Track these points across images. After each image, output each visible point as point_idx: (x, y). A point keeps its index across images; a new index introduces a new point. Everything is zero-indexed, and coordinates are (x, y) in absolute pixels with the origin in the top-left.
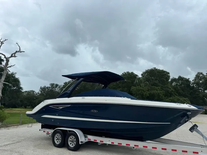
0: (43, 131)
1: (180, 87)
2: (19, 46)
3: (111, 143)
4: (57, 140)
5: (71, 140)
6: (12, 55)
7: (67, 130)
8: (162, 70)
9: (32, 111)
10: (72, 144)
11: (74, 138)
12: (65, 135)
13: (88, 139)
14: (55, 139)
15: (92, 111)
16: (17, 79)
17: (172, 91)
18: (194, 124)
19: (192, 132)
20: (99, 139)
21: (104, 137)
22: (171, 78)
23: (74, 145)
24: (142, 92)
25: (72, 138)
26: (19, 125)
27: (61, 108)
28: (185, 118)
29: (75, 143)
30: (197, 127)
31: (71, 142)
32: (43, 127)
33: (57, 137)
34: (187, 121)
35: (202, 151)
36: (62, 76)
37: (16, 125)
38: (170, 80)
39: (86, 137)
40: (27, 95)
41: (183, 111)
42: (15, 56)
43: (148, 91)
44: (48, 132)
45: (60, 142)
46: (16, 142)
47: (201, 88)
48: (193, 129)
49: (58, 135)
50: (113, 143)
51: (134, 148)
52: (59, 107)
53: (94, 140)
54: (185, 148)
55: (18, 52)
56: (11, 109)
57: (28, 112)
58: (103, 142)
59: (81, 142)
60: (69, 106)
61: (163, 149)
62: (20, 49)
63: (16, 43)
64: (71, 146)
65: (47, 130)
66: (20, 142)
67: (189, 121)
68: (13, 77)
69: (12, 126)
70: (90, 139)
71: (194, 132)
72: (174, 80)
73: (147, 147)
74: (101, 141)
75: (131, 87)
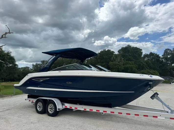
0: (29, 100)
1: (151, 62)
2: (9, 28)
3: (83, 110)
4: (39, 107)
5: (50, 107)
6: (2, 36)
7: (47, 99)
8: (135, 47)
9: (19, 84)
10: (51, 111)
11: (52, 106)
12: (46, 103)
13: (65, 107)
14: (38, 107)
15: (67, 83)
16: (12, 57)
17: (144, 65)
18: (155, 92)
19: (153, 99)
20: (73, 107)
21: (78, 105)
22: (143, 54)
23: (53, 112)
24: (118, 66)
25: (51, 106)
26: (13, 96)
27: (42, 80)
28: (148, 87)
29: (54, 110)
30: (158, 94)
31: (50, 109)
32: (29, 97)
33: (39, 105)
34: (150, 90)
35: (160, 116)
36: (42, 52)
37: (10, 96)
38: (142, 56)
39: (63, 105)
40: (23, 70)
41: (145, 81)
42: (5, 37)
43: (123, 65)
44: (32, 101)
45: (42, 109)
46: (6, 109)
47: (169, 62)
48: (154, 97)
49: (39, 104)
50: (86, 109)
51: (103, 113)
52: (40, 80)
53: (70, 107)
54: (146, 113)
55: (8, 33)
56: (10, 82)
57: (15, 85)
58: (77, 108)
59: (58, 109)
60: (48, 78)
61: (127, 114)
62: (9, 31)
63: (6, 26)
64: (50, 112)
65: (32, 100)
66: (9, 110)
67: (151, 90)
68: (8, 56)
69: (7, 96)
70: (67, 107)
71: (155, 99)
72: (146, 56)
73: (114, 112)
74: (75, 108)
75: (109, 63)
